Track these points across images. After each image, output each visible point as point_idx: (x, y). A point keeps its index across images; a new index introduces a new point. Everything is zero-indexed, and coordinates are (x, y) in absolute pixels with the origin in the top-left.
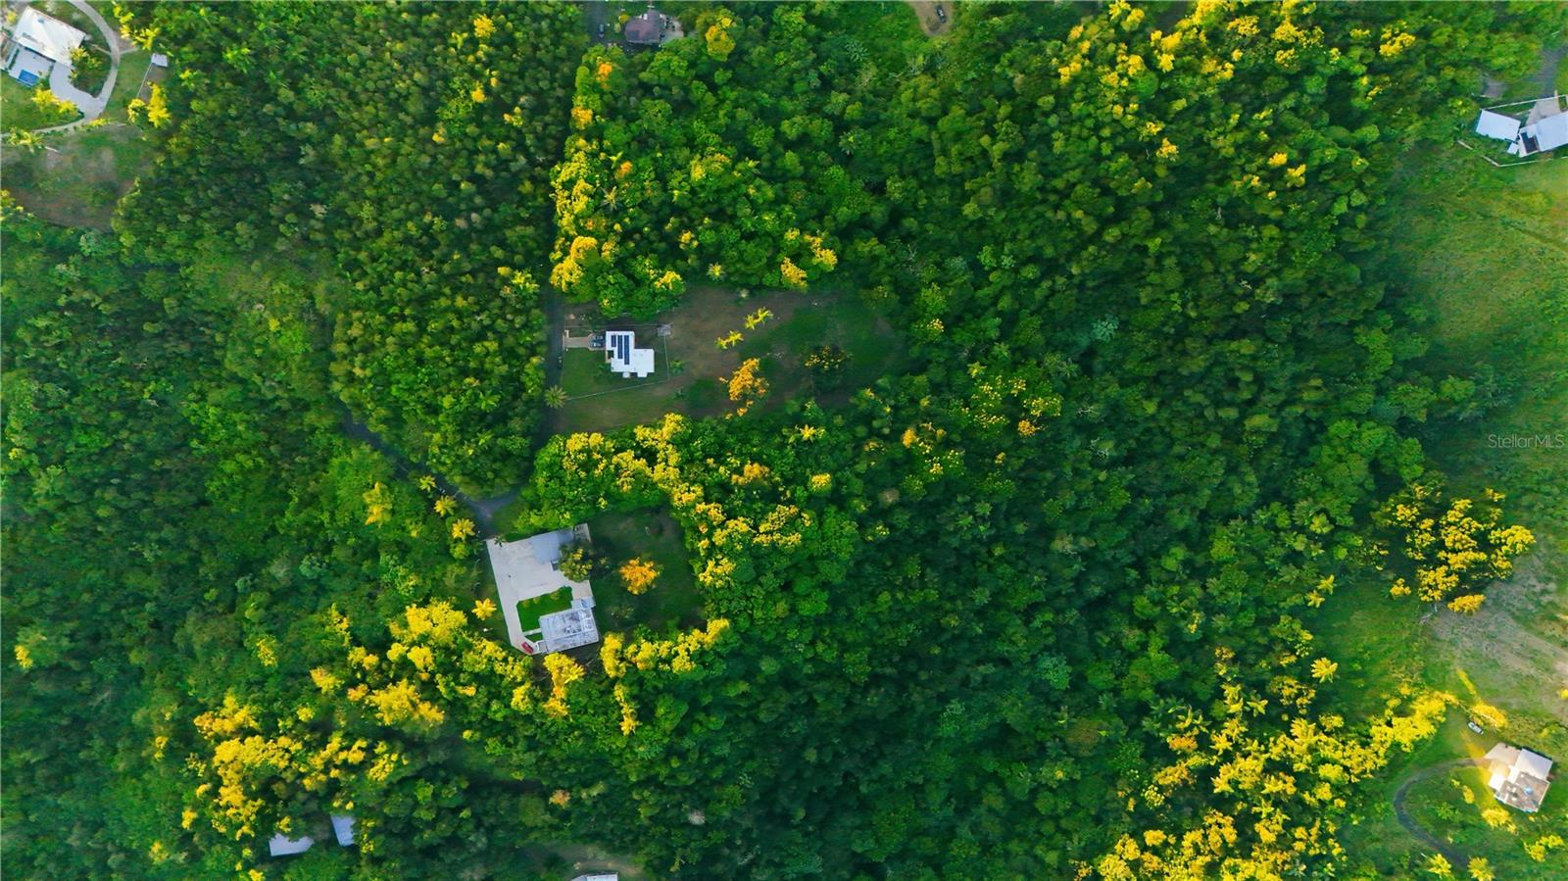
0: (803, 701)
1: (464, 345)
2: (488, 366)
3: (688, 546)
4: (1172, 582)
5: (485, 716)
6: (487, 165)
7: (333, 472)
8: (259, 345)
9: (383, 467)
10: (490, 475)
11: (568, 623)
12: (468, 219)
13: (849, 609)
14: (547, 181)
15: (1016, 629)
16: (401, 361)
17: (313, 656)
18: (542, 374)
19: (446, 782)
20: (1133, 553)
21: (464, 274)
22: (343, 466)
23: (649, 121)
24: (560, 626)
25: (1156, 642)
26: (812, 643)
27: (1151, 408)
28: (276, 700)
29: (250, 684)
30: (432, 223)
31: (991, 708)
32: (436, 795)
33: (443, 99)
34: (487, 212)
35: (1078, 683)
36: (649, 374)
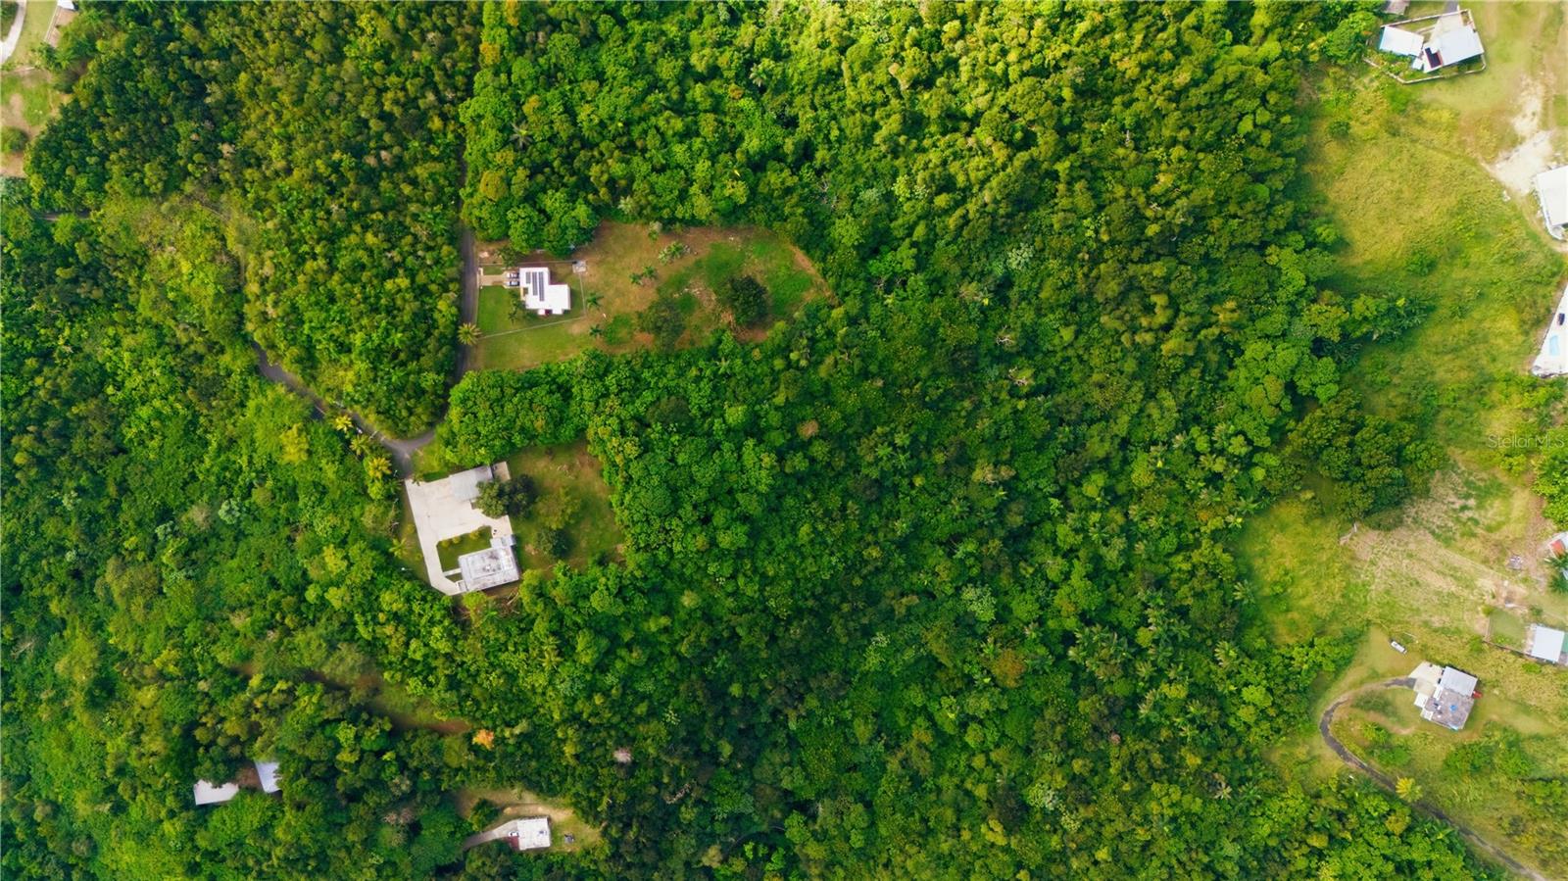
0: (726, 634)
1: (375, 282)
2: (399, 302)
4: (1094, 508)
5: (405, 657)
6: (396, 102)
7: (250, 413)
8: (172, 289)
9: (298, 408)
10: (404, 413)
11: (488, 561)
12: (378, 157)
13: (770, 543)
14: (456, 118)
15: (937, 559)
16: (313, 299)
17: (232, 602)
18: (454, 310)
19: (368, 724)
20: (1056, 482)
21: (373, 212)
22: (258, 409)
23: (558, 57)
24: (479, 565)
25: (1079, 568)
26: (733, 577)
27: (1067, 334)
28: (195, 645)
29: (169, 630)
30: (341, 161)
31: (916, 640)
32: (358, 738)
33: (351, 37)
34: (396, 150)
35: (1003, 615)
36: (565, 311)
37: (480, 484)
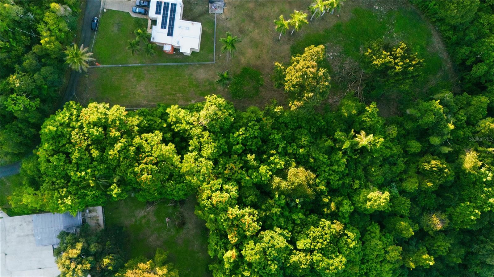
3: (211, 254)
36: (193, 53)
37: (63, 235)
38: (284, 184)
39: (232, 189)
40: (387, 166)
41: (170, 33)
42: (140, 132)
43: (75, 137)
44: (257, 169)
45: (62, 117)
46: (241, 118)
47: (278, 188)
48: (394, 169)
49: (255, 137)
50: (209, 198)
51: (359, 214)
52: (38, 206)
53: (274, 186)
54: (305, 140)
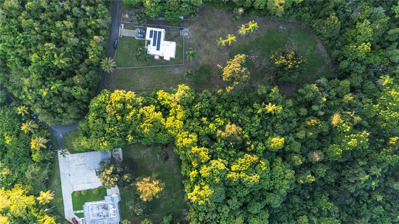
1: (50, 21)
2: (64, 37)
3: (183, 173)
36: (171, 59)
37: (102, 163)
38: (223, 134)
39: (194, 137)
40: (286, 123)
41: (158, 49)
42: (143, 106)
43: (108, 109)
44: (208, 125)
45: (101, 98)
46: (199, 97)
47: (220, 136)
48: (291, 125)
49: (207, 108)
50: (182, 142)
51: (269, 151)
52: (88, 147)
53: (218, 135)
54: (235, 109)
